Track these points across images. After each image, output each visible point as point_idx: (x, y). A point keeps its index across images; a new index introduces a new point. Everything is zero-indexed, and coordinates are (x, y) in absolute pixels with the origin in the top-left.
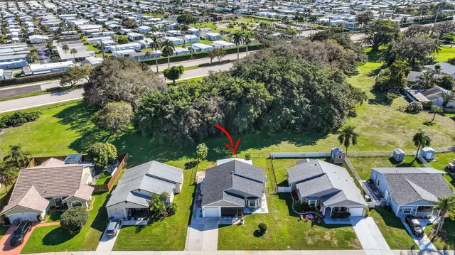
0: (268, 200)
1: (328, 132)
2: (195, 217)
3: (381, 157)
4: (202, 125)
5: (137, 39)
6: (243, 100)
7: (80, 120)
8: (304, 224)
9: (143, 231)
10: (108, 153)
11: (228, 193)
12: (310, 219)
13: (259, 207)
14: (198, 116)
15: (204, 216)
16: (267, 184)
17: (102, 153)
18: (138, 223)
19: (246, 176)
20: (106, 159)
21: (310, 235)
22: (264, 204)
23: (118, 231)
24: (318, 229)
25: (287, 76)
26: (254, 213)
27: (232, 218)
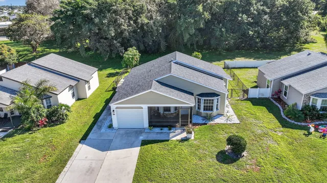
0: (235, 107)
2: (100, 128)
4: (135, 32)
8: (321, 141)
11: (162, 83)
13: (220, 115)
22: (229, 111)
26: (212, 122)
27: (170, 129)
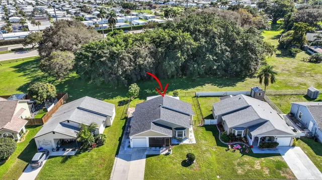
0: (196, 132)
1: (245, 76)
2: (124, 147)
3: (296, 95)
4: (135, 69)
5: (90, 19)
6: (171, 47)
7: (33, 69)
9: (69, 162)
10: (48, 92)
11: (156, 124)
12: (238, 149)
13: (186, 138)
14: (131, 60)
15: (132, 146)
16: (194, 117)
17: (41, 91)
18: (66, 153)
19: (174, 109)
20: (45, 96)
21: (239, 164)
22: (192, 136)
23: (44, 162)
24: (247, 158)
25: (209, 28)
26: (182, 143)
27: (160, 148)
